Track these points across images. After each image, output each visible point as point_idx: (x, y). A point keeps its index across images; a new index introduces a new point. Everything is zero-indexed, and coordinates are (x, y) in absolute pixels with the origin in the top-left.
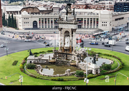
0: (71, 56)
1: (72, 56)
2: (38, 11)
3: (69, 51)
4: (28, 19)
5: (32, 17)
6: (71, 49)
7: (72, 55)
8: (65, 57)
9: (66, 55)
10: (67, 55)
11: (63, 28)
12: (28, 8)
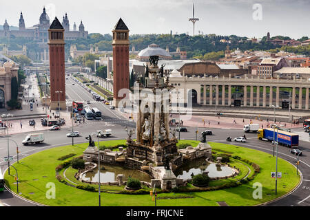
2: (217, 71)
4: (179, 85)
5: (186, 82)
8: (144, 154)
10: (146, 152)
12: (196, 65)
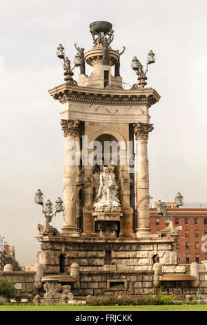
0: (130, 254)
1: (140, 254)
3: (118, 232)
6: (131, 220)
7: (139, 245)
8: (99, 262)
9: (102, 254)
10: (109, 252)
11: (87, 124)
